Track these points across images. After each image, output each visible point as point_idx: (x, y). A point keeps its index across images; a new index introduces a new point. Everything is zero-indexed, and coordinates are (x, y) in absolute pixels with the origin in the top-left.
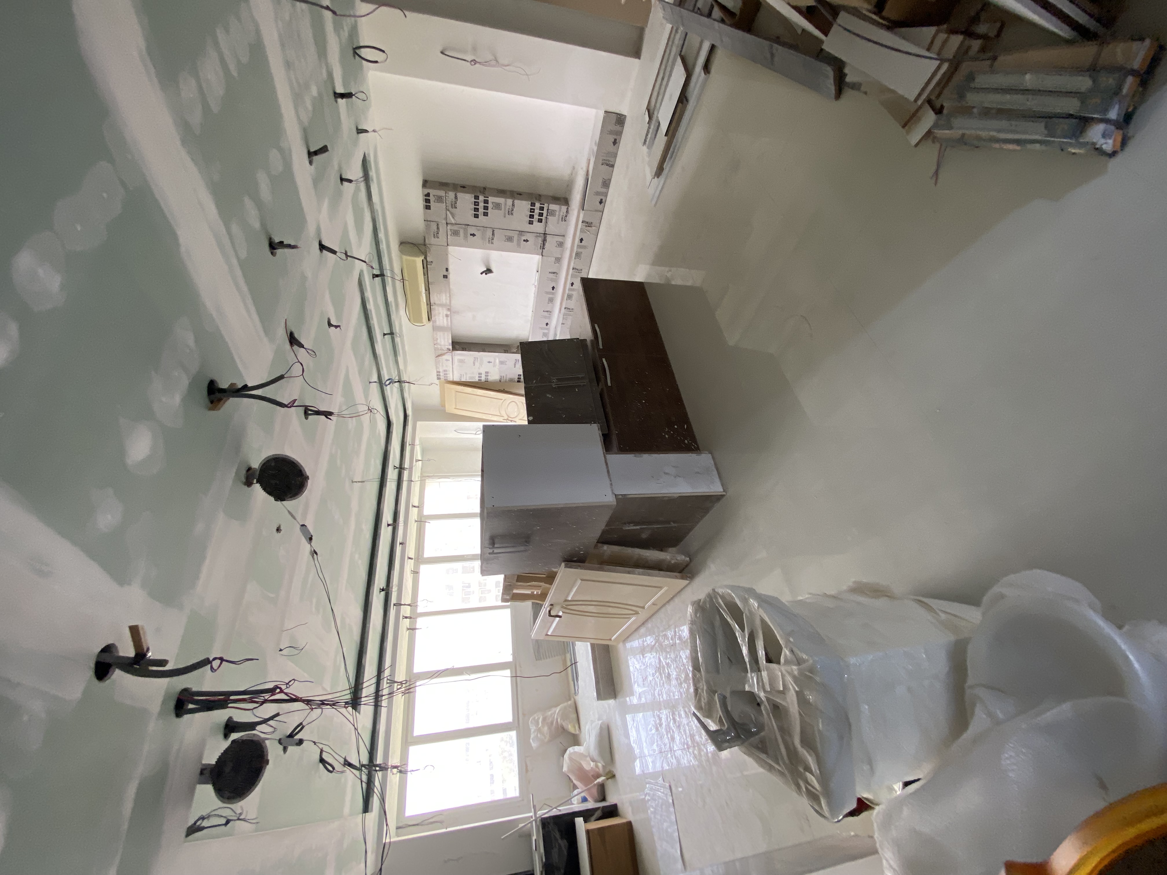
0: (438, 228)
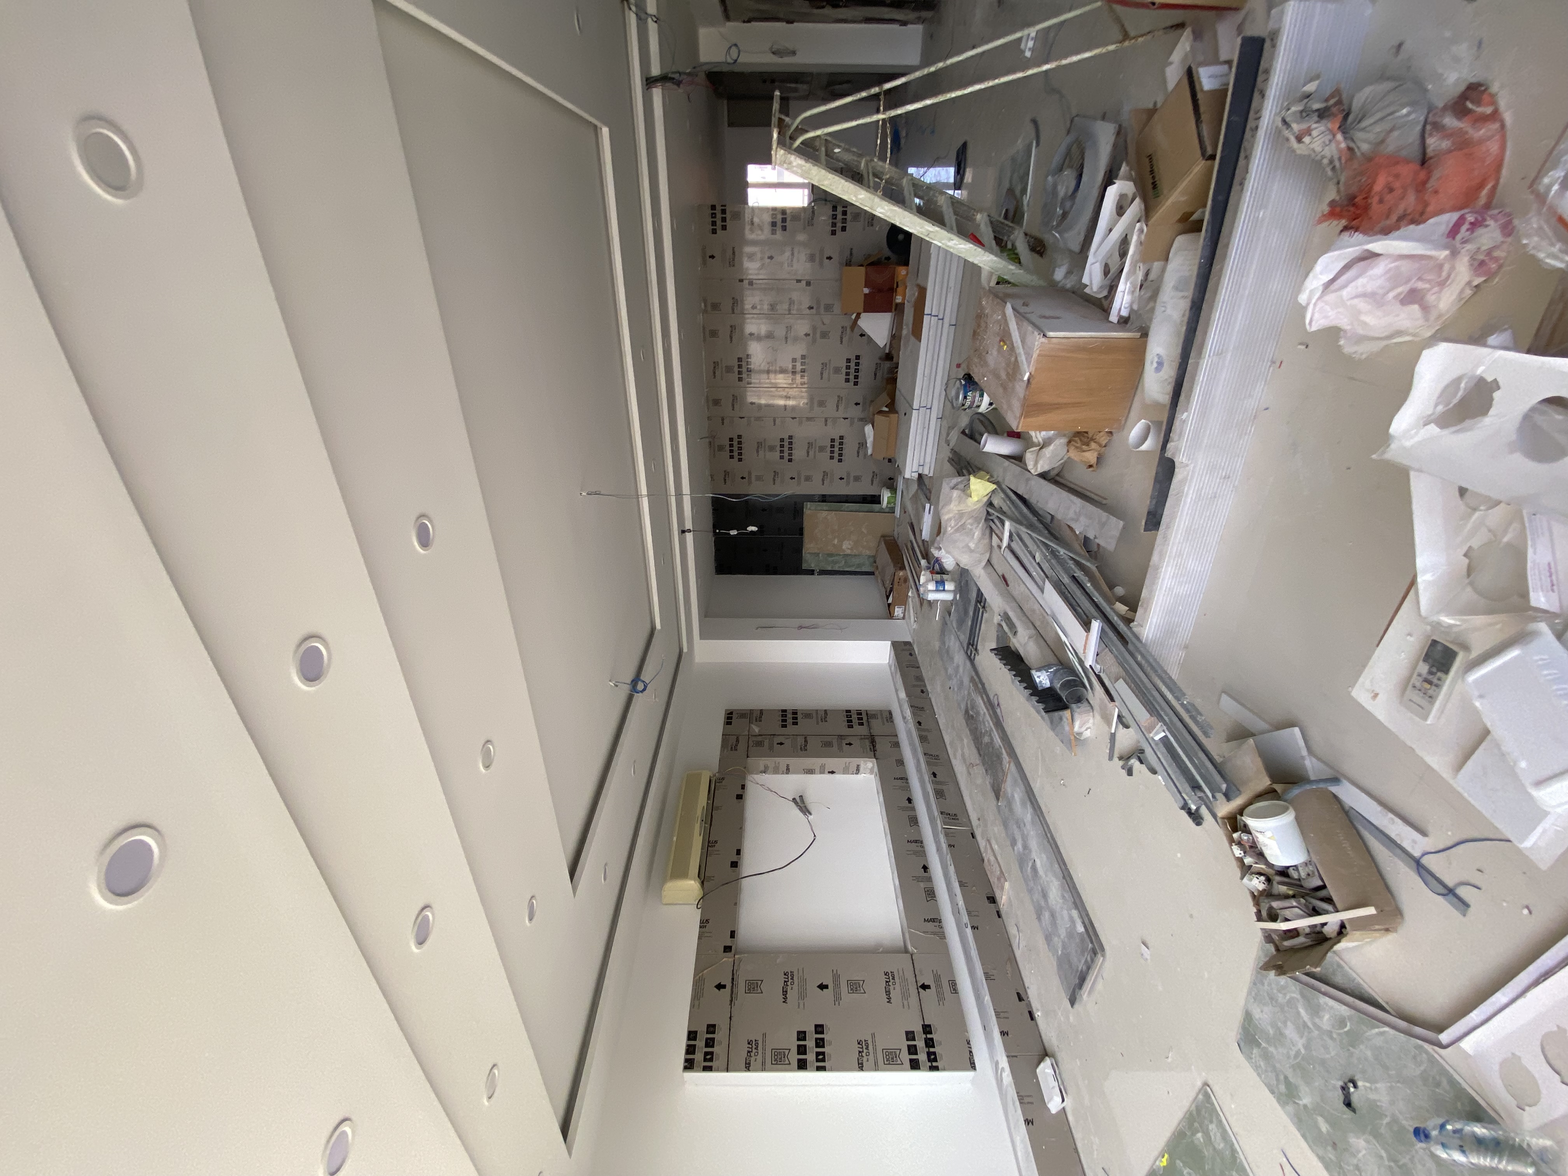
0: (738, 740)
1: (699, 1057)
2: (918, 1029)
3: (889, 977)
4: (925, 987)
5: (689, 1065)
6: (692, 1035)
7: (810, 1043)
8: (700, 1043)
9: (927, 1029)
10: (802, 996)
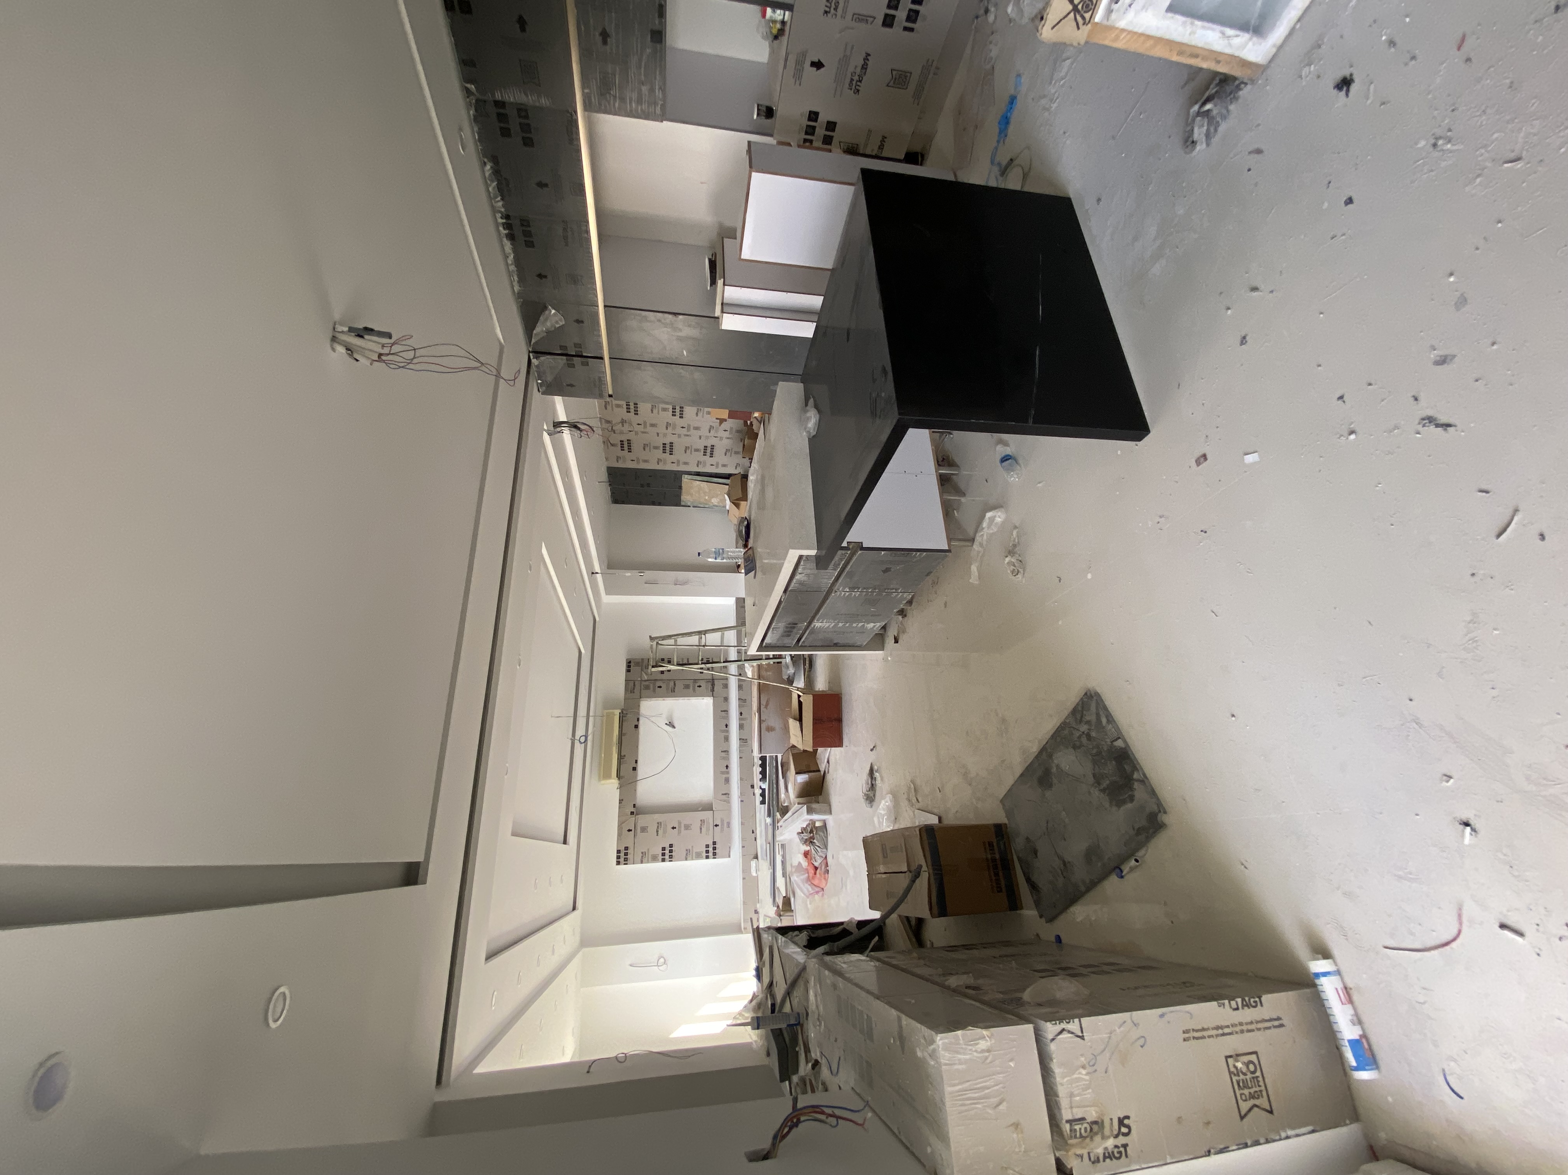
0: (634, 685)
1: (622, 860)
2: (711, 843)
3: (702, 821)
4: (716, 826)
5: (618, 863)
6: (619, 852)
7: (667, 852)
8: (622, 855)
9: (714, 843)
10: (665, 832)
